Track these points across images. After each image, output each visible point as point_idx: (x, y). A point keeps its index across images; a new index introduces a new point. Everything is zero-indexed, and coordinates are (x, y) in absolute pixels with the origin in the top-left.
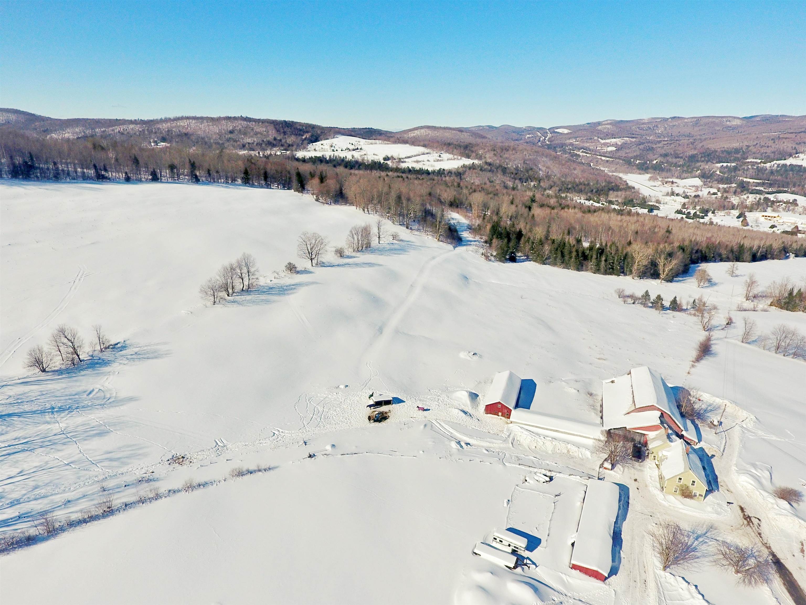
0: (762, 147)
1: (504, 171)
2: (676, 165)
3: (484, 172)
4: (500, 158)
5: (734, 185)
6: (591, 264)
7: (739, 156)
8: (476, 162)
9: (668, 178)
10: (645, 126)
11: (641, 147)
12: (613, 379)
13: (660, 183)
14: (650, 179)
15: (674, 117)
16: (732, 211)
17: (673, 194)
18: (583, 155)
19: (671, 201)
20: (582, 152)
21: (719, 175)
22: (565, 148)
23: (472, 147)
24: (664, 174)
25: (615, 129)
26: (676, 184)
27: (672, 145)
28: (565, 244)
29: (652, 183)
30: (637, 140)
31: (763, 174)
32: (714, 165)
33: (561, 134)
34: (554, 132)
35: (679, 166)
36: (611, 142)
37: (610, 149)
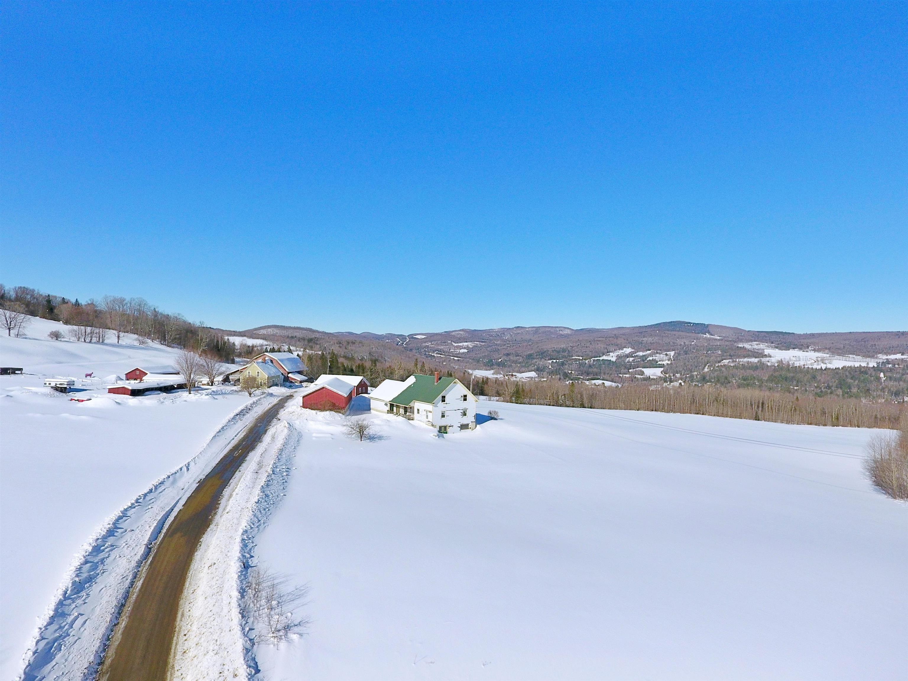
0: (583, 347)
2: (516, 362)
7: (566, 354)
9: (508, 372)
10: (494, 333)
11: (489, 349)
13: (501, 375)
15: (518, 327)
18: (437, 356)
20: (437, 353)
21: (549, 369)
22: (421, 350)
24: (506, 369)
25: (467, 335)
26: (515, 376)
27: (514, 347)
30: (486, 344)
31: (583, 367)
32: (546, 361)
33: (419, 339)
34: (413, 338)
35: (520, 363)
36: (463, 345)
37: (462, 351)
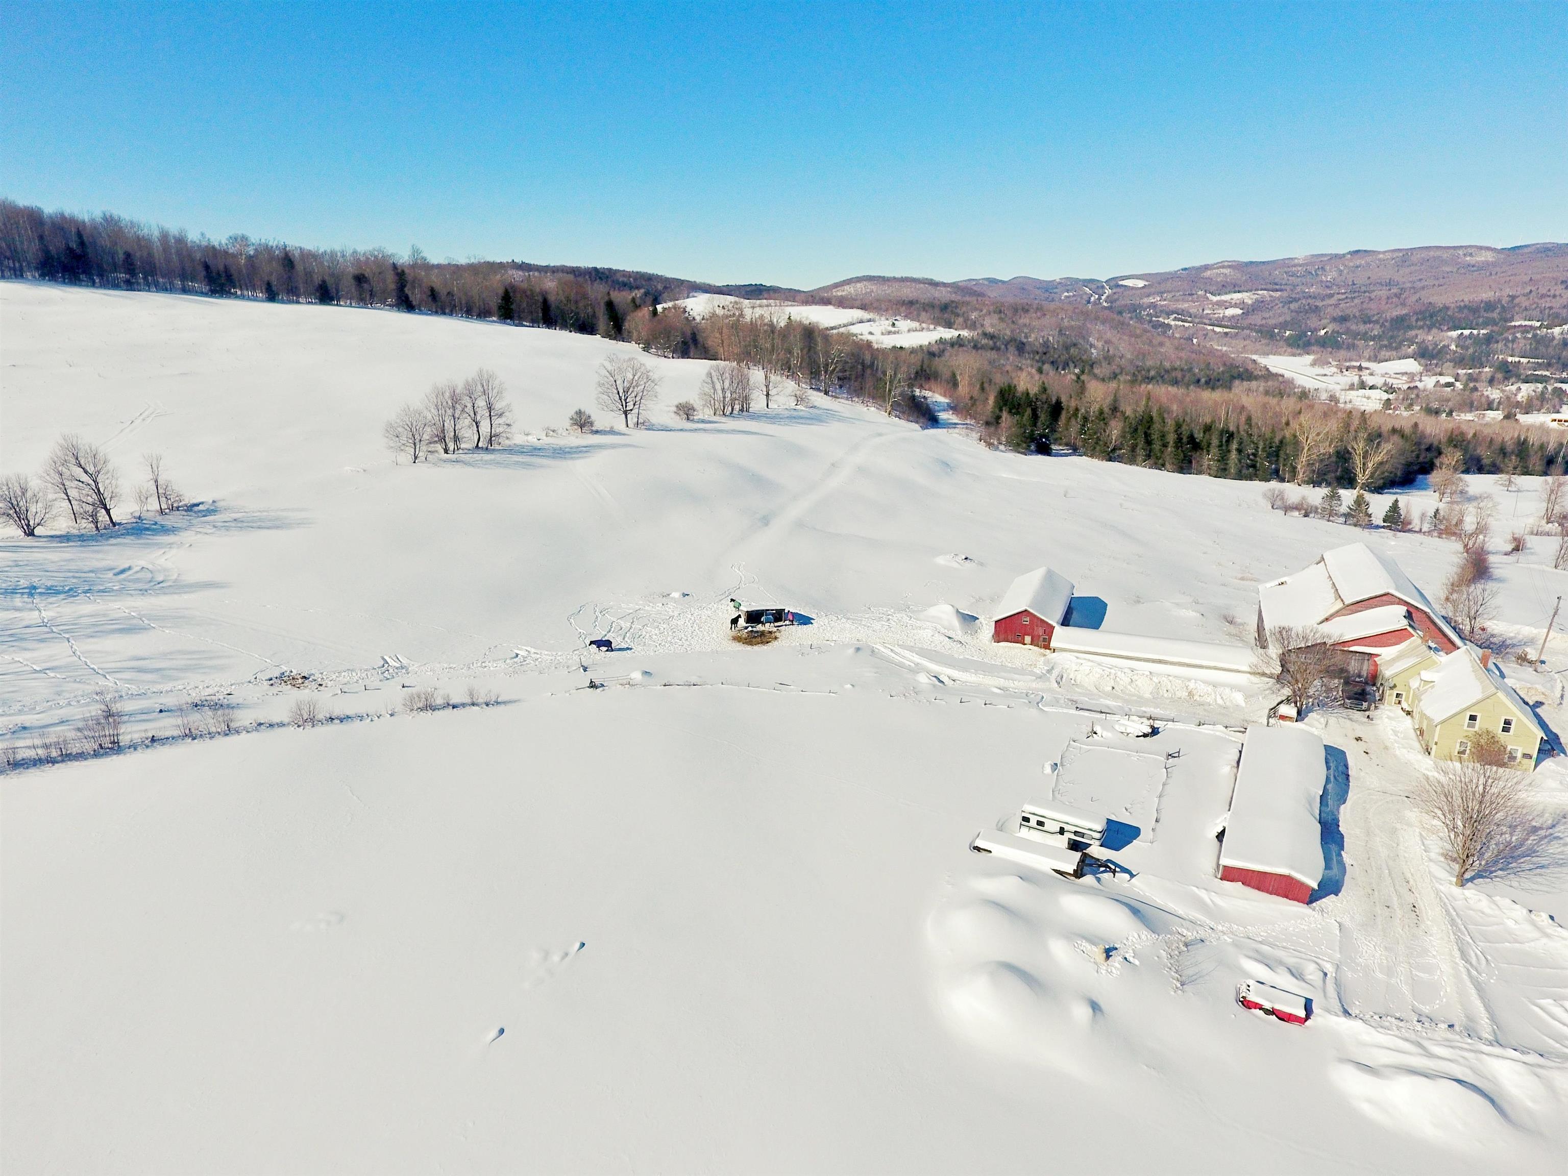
0: (1543, 296)
1: (1021, 348)
2: (1365, 337)
3: (980, 351)
4: (1013, 326)
5: (1487, 369)
6: (1208, 459)
7: (1495, 315)
8: (965, 333)
9: (1351, 360)
10: (1300, 268)
11: (1293, 306)
12: (1283, 580)
13: (1334, 370)
14: (1313, 364)
16: (1489, 412)
17: (1362, 385)
18: (1176, 325)
19: (1359, 399)
20: (1175, 319)
21: (1455, 352)
22: (1140, 312)
23: (956, 307)
24: (1342, 353)
25: (1239, 275)
26: (1368, 371)
27: (1356, 301)
28: (1151, 418)
29: (1318, 370)
30: (1285, 294)
31: (1547, 347)
32: (1443, 333)
33: (1132, 288)
34: (1118, 286)
35: (1373, 338)
36: (1232, 299)
37: (1230, 312)
